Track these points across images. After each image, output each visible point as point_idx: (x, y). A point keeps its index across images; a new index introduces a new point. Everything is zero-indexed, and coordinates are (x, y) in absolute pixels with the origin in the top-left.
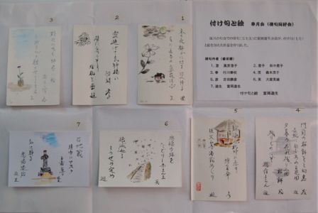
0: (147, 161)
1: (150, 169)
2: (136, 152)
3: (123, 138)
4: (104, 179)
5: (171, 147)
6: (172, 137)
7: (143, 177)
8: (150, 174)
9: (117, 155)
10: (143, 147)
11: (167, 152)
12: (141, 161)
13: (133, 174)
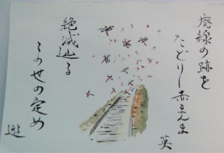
0: (137, 84)
1: (144, 105)
2: (106, 59)
3: (72, 22)
4: (15, 133)
5: (202, 44)
6: (205, 20)
7: (125, 129)
8: (144, 119)
9: (54, 67)
10: (127, 44)
11: (193, 59)
12: (120, 85)
13: (98, 117)
